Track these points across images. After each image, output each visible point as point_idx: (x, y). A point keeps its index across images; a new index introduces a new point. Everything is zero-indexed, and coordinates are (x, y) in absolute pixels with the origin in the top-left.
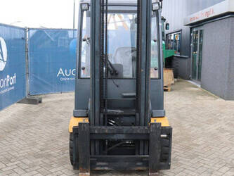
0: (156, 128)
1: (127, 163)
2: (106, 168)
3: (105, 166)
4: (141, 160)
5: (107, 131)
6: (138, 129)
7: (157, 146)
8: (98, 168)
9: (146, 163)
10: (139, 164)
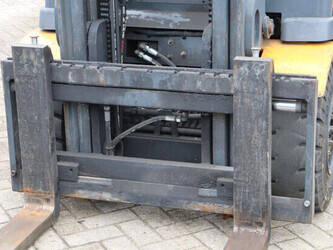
0: (252, 77)
1: (171, 187)
2: (107, 196)
3: (103, 188)
4: (211, 180)
5: (102, 79)
6: (198, 80)
7: (257, 139)
8: (82, 194)
9: (227, 193)
10: (206, 192)
